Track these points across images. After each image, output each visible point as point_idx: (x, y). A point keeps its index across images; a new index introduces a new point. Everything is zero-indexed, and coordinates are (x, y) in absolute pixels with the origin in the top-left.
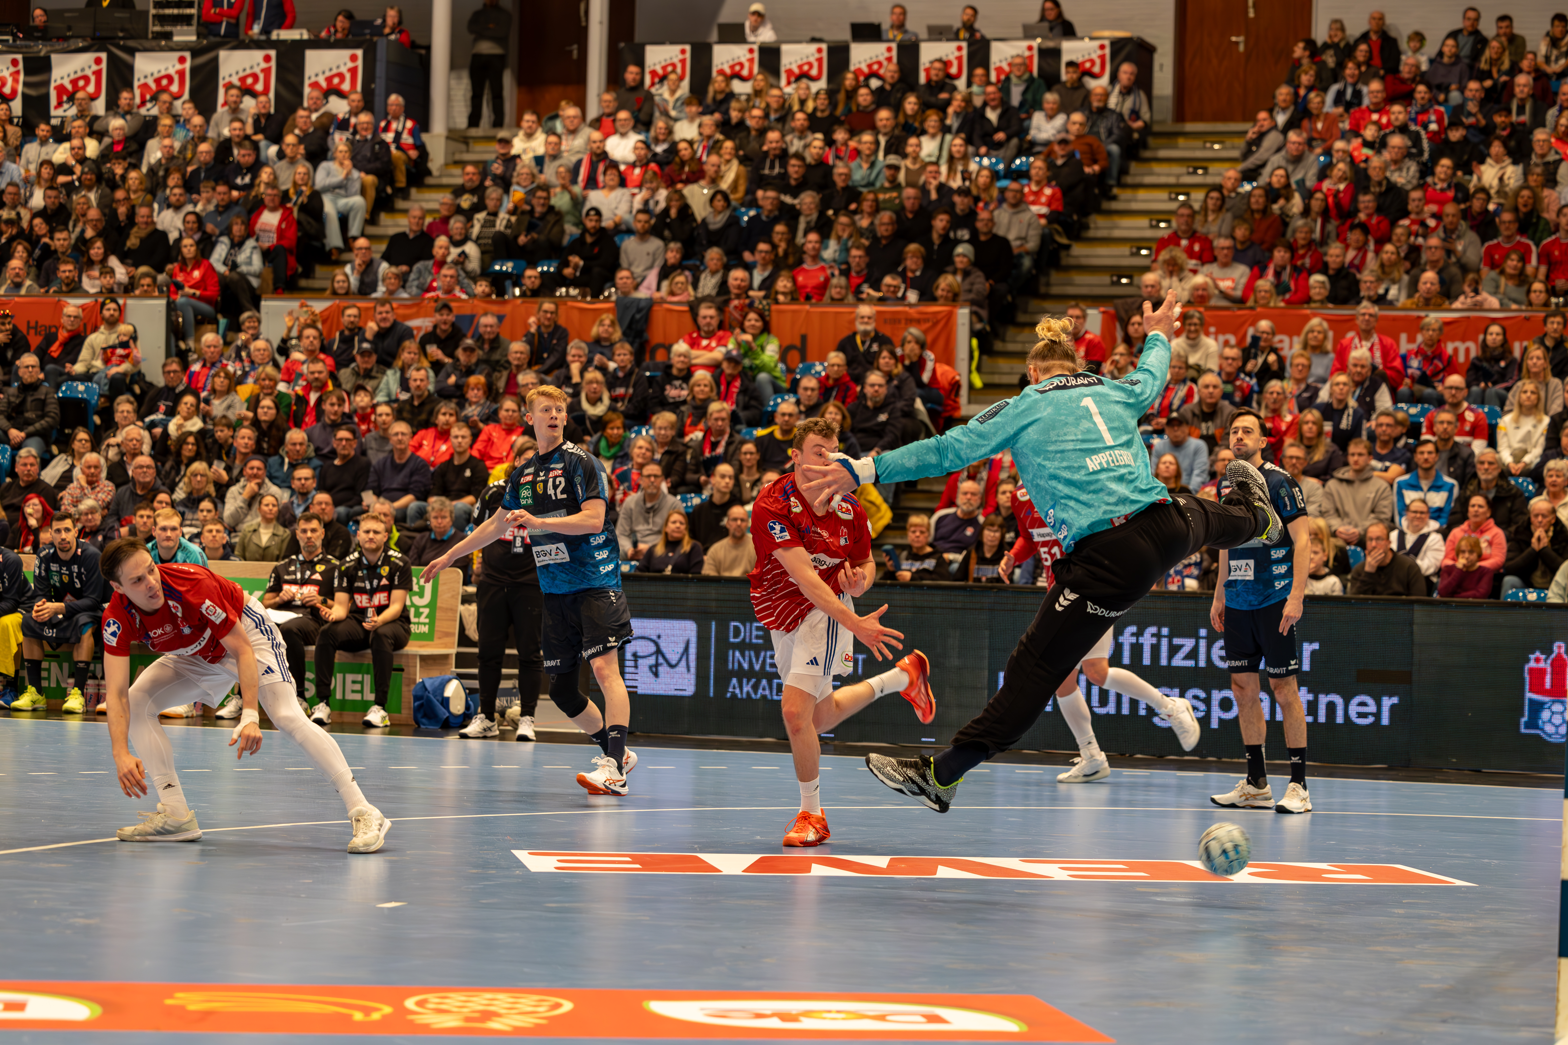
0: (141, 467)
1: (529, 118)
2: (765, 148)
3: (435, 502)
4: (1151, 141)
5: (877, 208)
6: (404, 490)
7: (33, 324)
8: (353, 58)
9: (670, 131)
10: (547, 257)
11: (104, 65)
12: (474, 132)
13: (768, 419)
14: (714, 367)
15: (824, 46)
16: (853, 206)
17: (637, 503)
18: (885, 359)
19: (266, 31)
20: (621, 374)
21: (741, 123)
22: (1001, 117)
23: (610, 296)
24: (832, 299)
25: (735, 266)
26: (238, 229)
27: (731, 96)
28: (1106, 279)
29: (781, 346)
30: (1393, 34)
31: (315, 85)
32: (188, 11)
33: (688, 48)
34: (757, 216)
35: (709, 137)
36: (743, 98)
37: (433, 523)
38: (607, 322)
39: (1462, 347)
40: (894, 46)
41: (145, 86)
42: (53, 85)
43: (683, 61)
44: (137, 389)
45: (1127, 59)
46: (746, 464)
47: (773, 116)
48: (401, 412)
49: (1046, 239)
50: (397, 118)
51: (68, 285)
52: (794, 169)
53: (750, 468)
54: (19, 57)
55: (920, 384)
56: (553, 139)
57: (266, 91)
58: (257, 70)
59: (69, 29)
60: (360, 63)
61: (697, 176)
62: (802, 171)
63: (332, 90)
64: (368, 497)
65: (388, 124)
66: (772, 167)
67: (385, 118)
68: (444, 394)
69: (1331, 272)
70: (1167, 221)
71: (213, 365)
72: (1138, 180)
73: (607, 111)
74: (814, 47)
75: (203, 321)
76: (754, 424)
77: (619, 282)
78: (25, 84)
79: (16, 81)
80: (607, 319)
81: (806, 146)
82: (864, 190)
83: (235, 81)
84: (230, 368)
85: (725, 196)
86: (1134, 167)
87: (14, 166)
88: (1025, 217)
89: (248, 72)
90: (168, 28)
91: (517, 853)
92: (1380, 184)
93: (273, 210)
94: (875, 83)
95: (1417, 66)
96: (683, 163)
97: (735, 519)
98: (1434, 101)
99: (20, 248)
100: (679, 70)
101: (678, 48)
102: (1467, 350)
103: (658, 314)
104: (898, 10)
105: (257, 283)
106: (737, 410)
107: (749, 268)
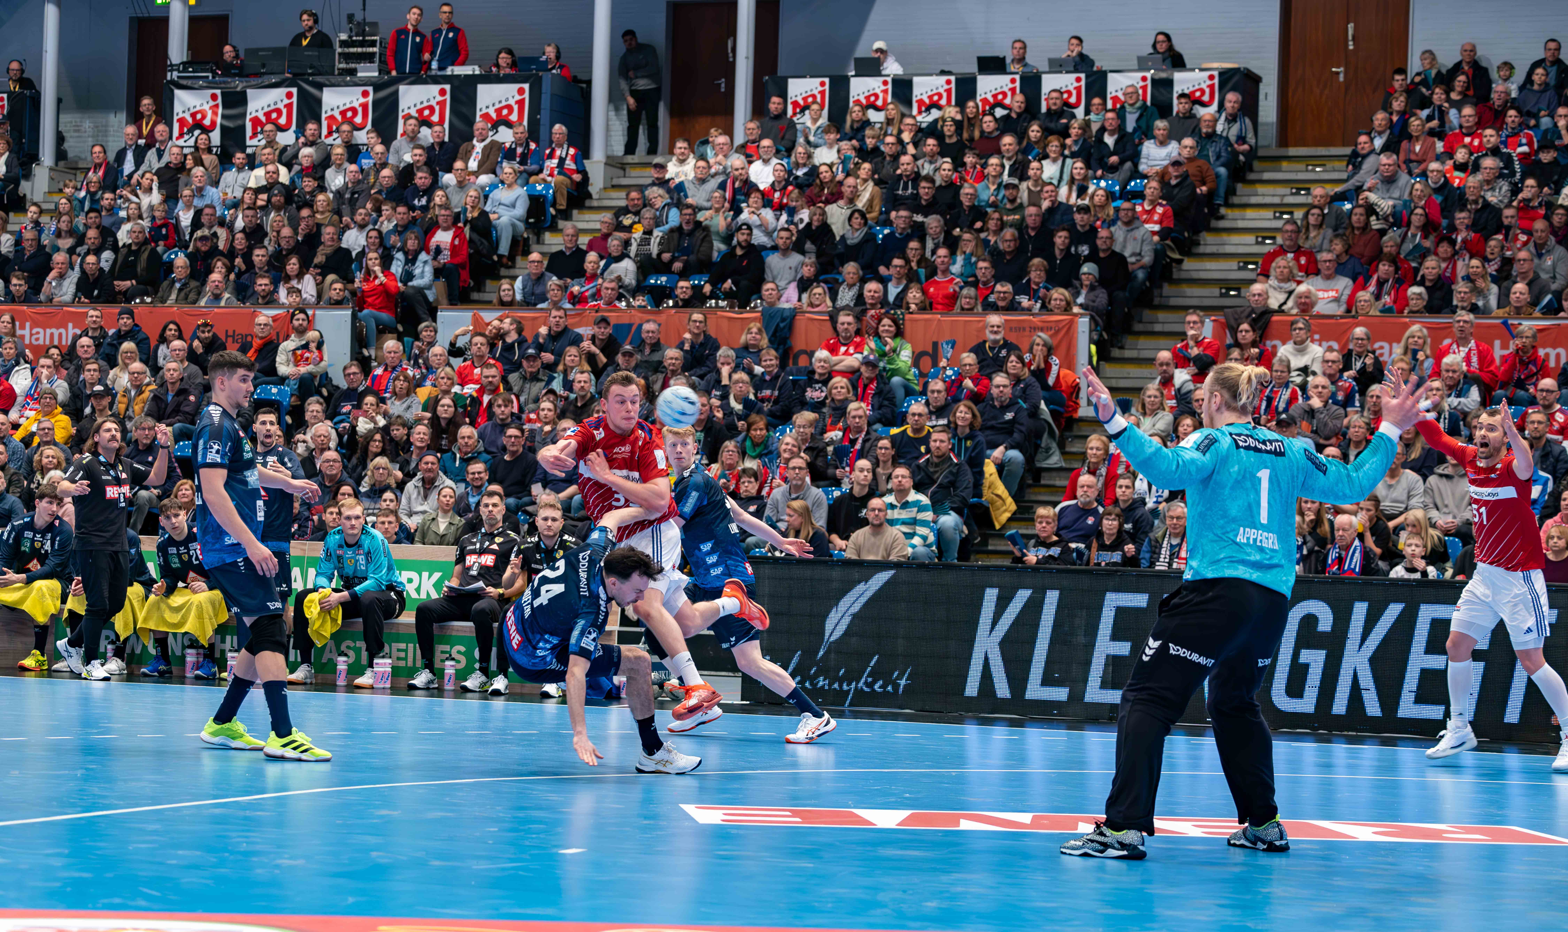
0: (328, 461)
1: (681, 145)
2: (899, 172)
4: (1256, 165)
5: (1002, 226)
7: (230, 333)
8: (521, 91)
9: (810, 156)
10: (698, 271)
11: (295, 99)
12: (630, 159)
13: (901, 419)
14: (852, 372)
15: (953, 78)
16: (978, 225)
17: (783, 495)
18: (1013, 363)
20: (768, 378)
21: (876, 150)
22: (1117, 143)
23: (756, 307)
24: (963, 309)
25: (870, 280)
26: (413, 245)
27: (867, 123)
28: (1216, 291)
29: (914, 351)
30: (1484, 64)
31: (486, 116)
32: (371, 50)
33: (827, 80)
34: (892, 234)
36: (878, 126)
38: (755, 330)
39: (1552, 353)
40: (1017, 77)
41: (332, 118)
42: (248, 117)
43: (822, 93)
44: (325, 392)
45: (1234, 89)
46: (882, 458)
47: (907, 142)
48: (566, 411)
49: (1159, 254)
50: (561, 146)
51: (264, 297)
52: (925, 190)
53: (885, 462)
54: (218, 92)
55: (1045, 386)
56: (702, 163)
57: (441, 122)
58: (433, 103)
59: (264, 66)
60: (526, 95)
61: (835, 197)
62: (932, 192)
64: (536, 489)
65: (553, 151)
66: (905, 188)
67: (550, 146)
69: (1428, 284)
70: (1273, 238)
71: (394, 368)
72: (1244, 200)
73: (751, 138)
74: (944, 78)
75: (382, 329)
76: (889, 422)
77: (765, 293)
78: (224, 117)
79: (215, 113)
80: (755, 327)
81: (936, 170)
82: (989, 210)
83: (413, 112)
84: (410, 373)
85: (863, 215)
86: (1240, 187)
87: (214, 190)
88: (1139, 234)
89: (425, 104)
90: (353, 66)
91: (686, 806)
92: (1476, 202)
93: (446, 229)
94: (999, 112)
95: (1508, 93)
96: (822, 185)
97: (874, 510)
98: (1523, 125)
99: (219, 264)
100: (819, 100)
101: (818, 81)
102: (1558, 356)
103: (801, 322)
104: (1018, 45)
105: (431, 295)
106: (873, 409)
107: (884, 281)
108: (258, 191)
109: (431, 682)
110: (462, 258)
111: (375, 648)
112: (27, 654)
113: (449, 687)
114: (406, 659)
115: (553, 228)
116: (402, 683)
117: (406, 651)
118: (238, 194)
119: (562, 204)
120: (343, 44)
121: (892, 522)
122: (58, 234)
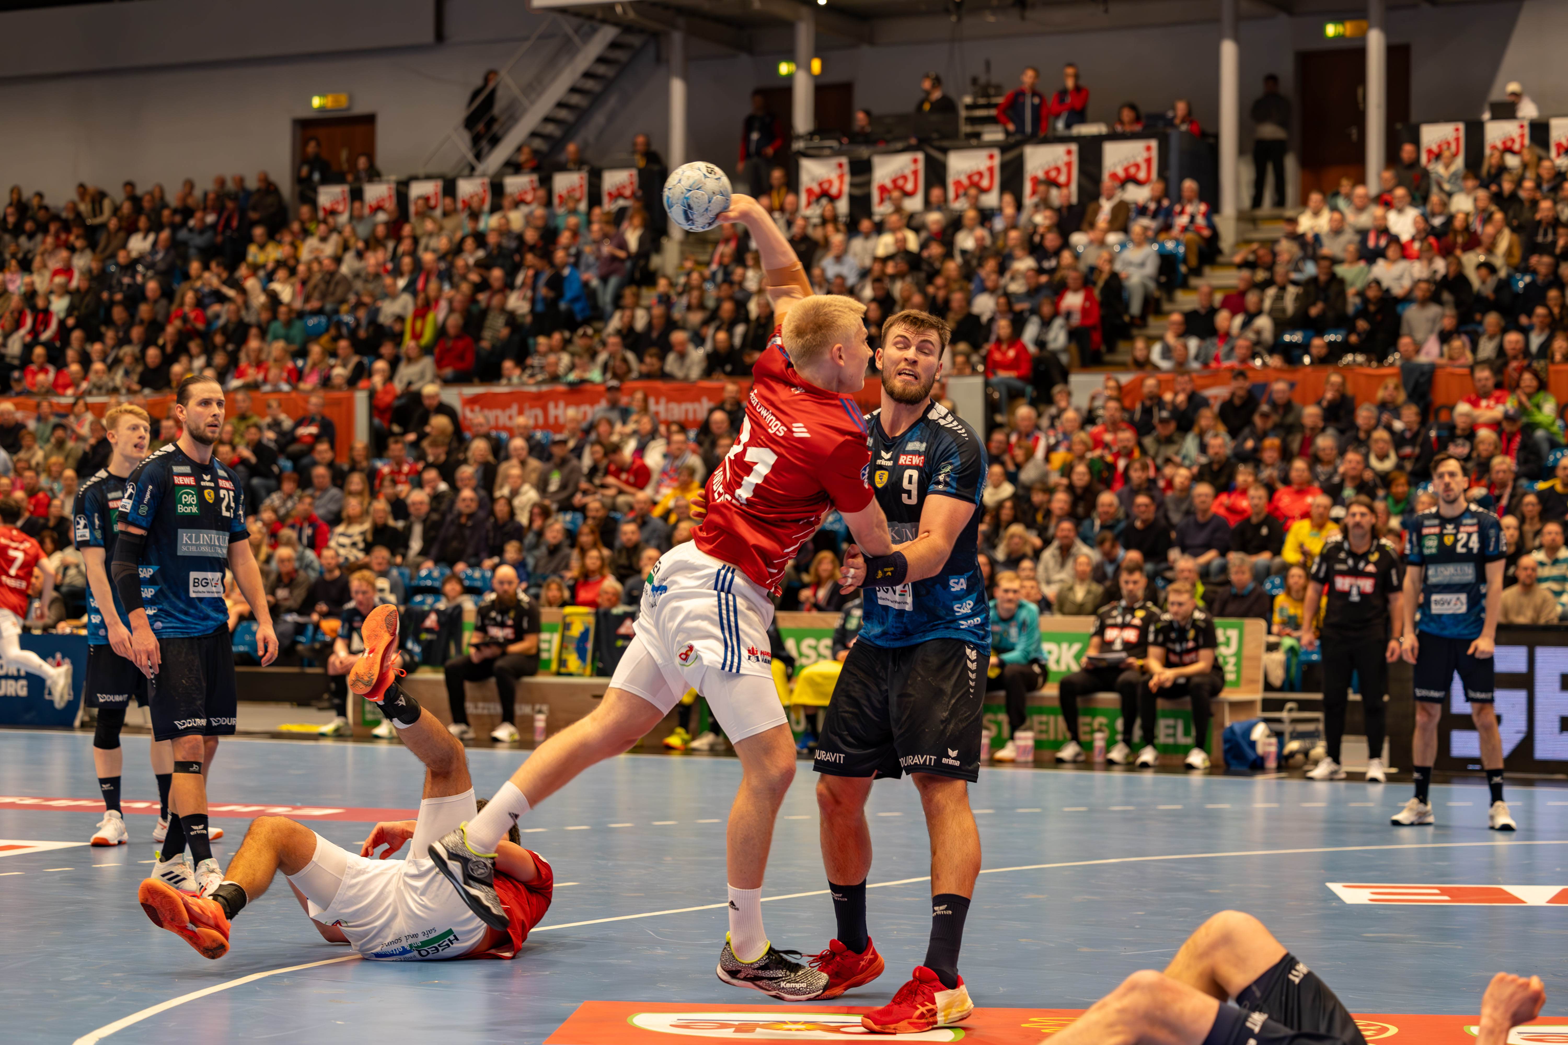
1: (1315, 198)
2: (1538, 217)
3: (1234, 557)
6: (1206, 547)
8: (1148, 149)
9: (1446, 205)
10: (1335, 327)
11: (921, 165)
12: (1258, 212)
13: (1549, 473)
14: (1495, 425)
19: (1068, 126)
20: (1408, 435)
21: (1514, 196)
23: (1394, 361)
25: (1511, 330)
26: (1047, 309)
27: (1502, 169)
29: (1558, 405)
31: (1114, 176)
33: (1462, 126)
34: (1533, 282)
35: (1484, 210)
36: (1515, 171)
37: (1234, 577)
38: (1392, 386)
41: (958, 183)
42: (875, 185)
43: (1457, 139)
46: (1528, 515)
47: (1545, 187)
48: (1202, 475)
50: (1190, 201)
53: (1532, 519)
54: (844, 160)
56: (1336, 216)
57: (1068, 184)
58: (1060, 164)
59: (890, 132)
60: (1154, 154)
61: (1472, 244)
63: (1130, 179)
64: (1174, 554)
65: (1184, 208)
66: (1545, 235)
67: (1181, 203)
68: (1242, 457)
71: (1028, 436)
73: (1386, 187)
75: (1014, 395)
76: (1535, 477)
77: (1401, 348)
78: (852, 185)
79: (841, 182)
80: (1391, 383)
83: (1040, 174)
89: (1052, 166)
90: (978, 129)
91: (1331, 886)
93: (1076, 290)
96: (1460, 235)
97: (1525, 568)
100: (1453, 148)
101: (1453, 126)
103: (1440, 378)
105: (1064, 358)
106: (1519, 463)
107: (1525, 331)
108: (885, 260)
109: (1078, 755)
110: (1094, 319)
111: (1018, 722)
112: (671, 732)
113: (1098, 759)
114: (1047, 732)
115: (1184, 285)
116: (1047, 755)
117: (1047, 723)
118: (868, 262)
119: (1193, 261)
120: (969, 107)
121: (1541, 580)
122: (689, 308)
